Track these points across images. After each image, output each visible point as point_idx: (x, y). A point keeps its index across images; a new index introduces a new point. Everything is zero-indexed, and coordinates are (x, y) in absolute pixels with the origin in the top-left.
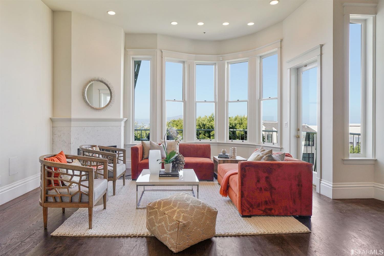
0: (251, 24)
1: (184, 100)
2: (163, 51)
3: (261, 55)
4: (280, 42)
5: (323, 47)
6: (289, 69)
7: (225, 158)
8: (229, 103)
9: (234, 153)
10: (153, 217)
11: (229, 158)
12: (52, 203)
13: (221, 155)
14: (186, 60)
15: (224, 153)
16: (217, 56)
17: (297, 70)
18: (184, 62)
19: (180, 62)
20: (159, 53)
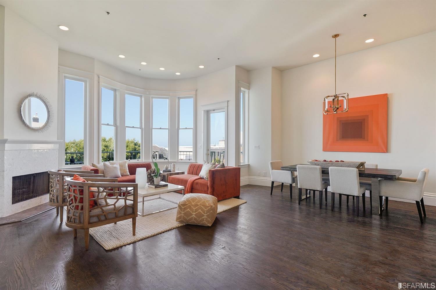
0: (178, 74)
1: (115, 125)
2: (100, 76)
3: (179, 96)
4: (195, 92)
5: (229, 102)
6: (203, 111)
7: (169, 172)
8: (153, 130)
9: (174, 168)
10: (188, 210)
11: (171, 172)
12: (98, 222)
13: (165, 170)
14: (119, 89)
15: (167, 168)
16: (144, 90)
17: (208, 113)
18: (115, 90)
19: (112, 89)
20: (96, 78)
